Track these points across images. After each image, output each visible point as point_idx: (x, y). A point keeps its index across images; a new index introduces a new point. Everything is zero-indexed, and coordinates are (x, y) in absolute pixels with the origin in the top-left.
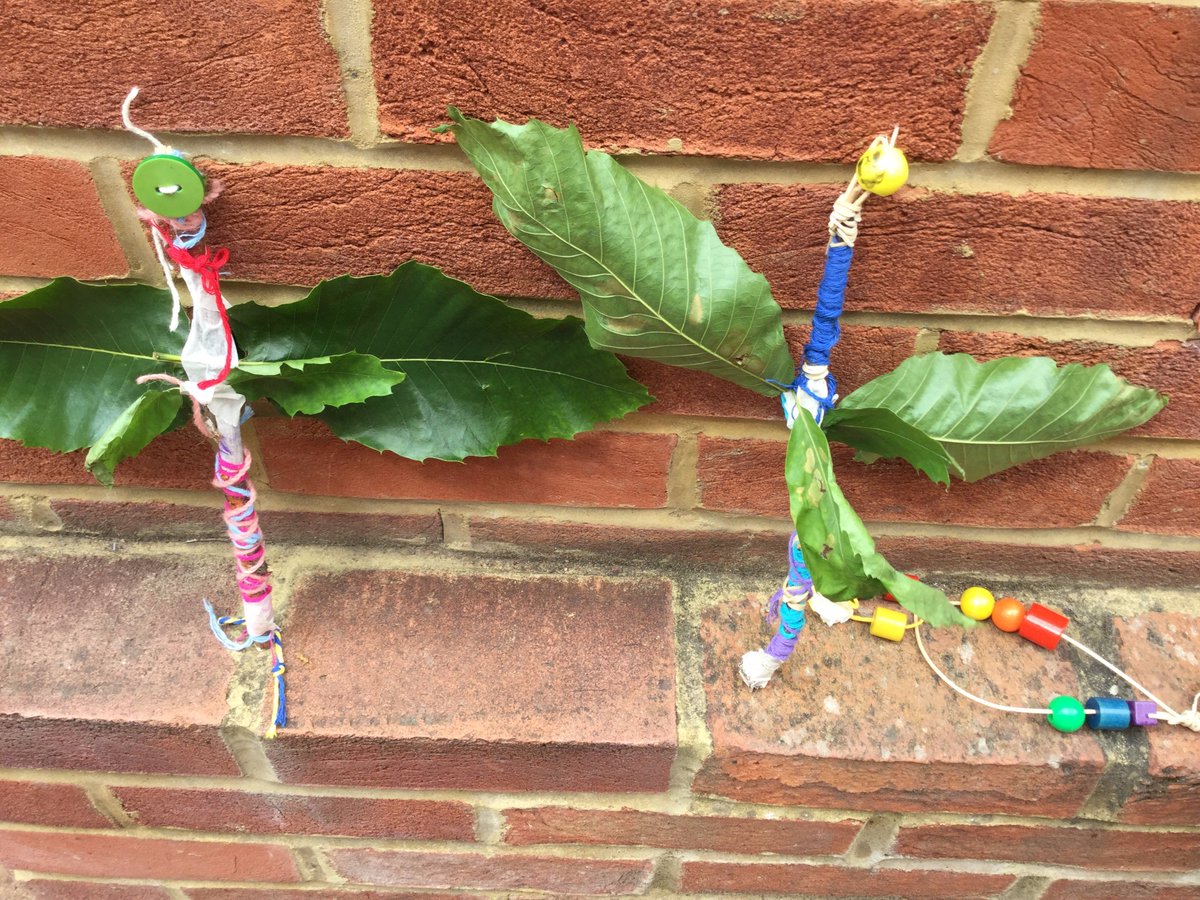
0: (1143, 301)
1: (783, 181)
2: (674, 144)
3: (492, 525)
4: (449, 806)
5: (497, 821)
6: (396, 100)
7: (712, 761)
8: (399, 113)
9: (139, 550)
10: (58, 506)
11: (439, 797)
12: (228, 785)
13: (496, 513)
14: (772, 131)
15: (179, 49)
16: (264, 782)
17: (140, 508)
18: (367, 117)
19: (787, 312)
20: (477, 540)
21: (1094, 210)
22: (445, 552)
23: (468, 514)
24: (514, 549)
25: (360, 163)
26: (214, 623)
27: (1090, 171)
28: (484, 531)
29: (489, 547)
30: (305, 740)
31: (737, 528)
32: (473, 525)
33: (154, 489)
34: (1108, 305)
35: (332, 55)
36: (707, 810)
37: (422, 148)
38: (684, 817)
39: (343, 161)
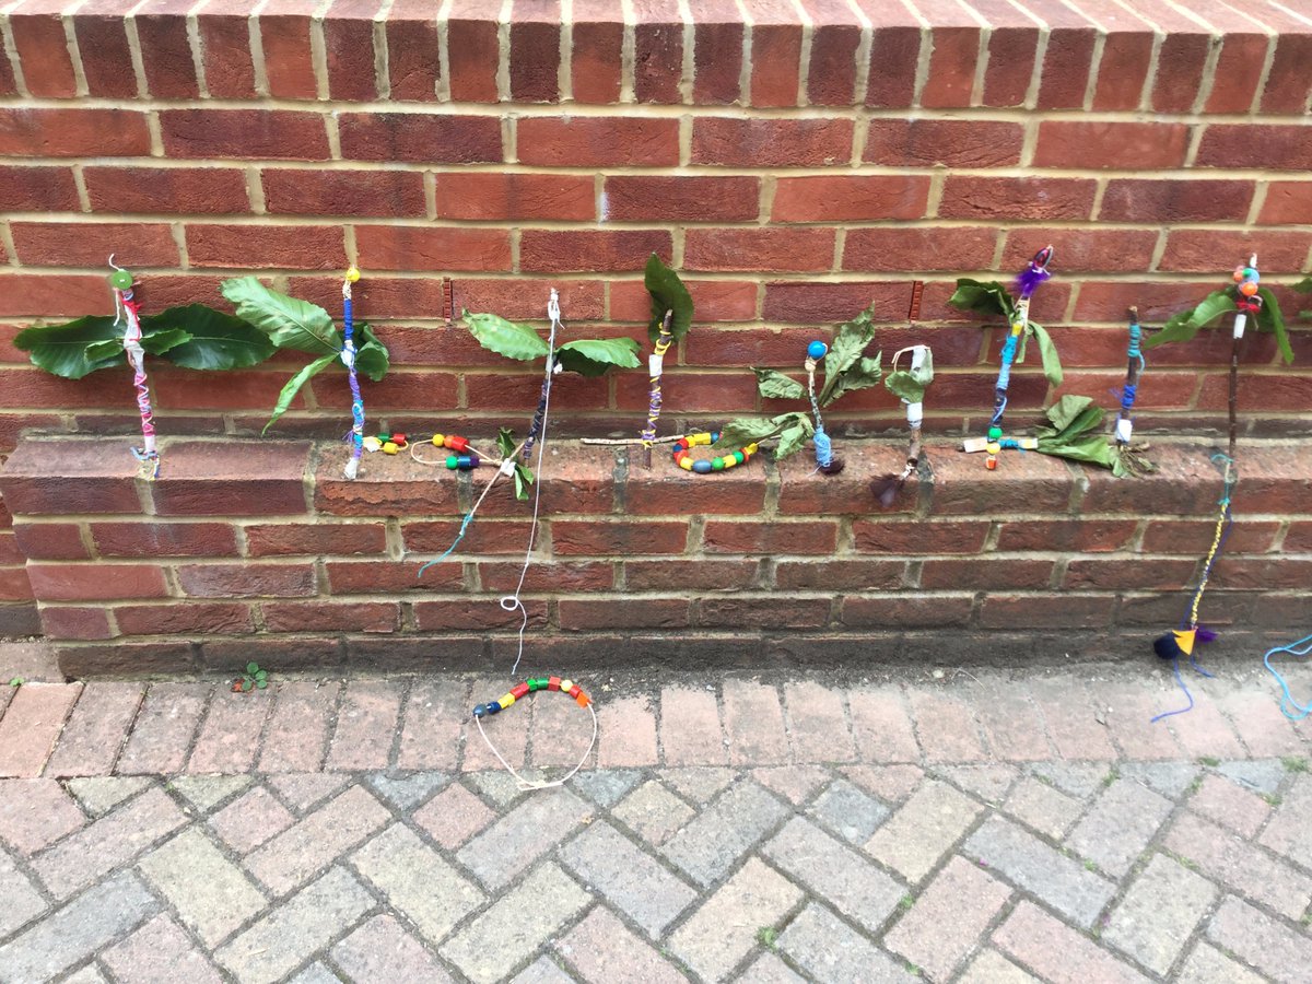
0: (425, 313)
1: (306, 276)
2: (271, 265)
3: (241, 419)
4: (223, 525)
5: (243, 536)
6: (193, 255)
7: (317, 487)
8: (194, 259)
9: (107, 438)
10: (78, 418)
11: (219, 521)
12: (136, 520)
13: (243, 414)
14: (297, 261)
15: (134, 243)
16: (150, 517)
17: (110, 417)
18: (185, 261)
19: (333, 320)
20: (238, 428)
21: (395, 282)
22: (226, 436)
23: (233, 415)
24: (252, 432)
25: (184, 274)
26: (135, 453)
27: (391, 271)
28: (241, 423)
29: (241, 432)
30: (165, 482)
31: (335, 416)
32: (235, 420)
33: (116, 408)
34: (416, 314)
35: (175, 244)
36: (324, 521)
37: (202, 269)
38: (315, 526)
39: (179, 274)
